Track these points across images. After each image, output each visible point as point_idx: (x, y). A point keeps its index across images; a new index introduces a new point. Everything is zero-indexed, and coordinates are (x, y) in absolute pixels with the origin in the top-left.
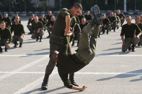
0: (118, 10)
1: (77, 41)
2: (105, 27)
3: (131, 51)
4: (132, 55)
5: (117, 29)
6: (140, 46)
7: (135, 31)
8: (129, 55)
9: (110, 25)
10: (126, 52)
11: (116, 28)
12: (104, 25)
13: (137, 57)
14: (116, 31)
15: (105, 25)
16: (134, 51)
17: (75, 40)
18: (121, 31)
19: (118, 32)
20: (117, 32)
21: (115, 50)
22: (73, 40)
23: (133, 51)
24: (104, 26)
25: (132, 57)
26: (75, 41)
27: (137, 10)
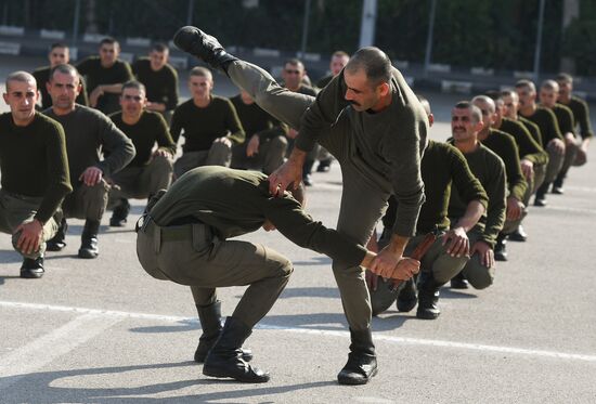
0: (340, 53)
1: (82, 222)
2: (250, 152)
3: (414, 312)
4: (423, 342)
5: (320, 169)
6: (465, 287)
7: (449, 188)
8: (400, 339)
9: (284, 140)
10: (379, 316)
11: (317, 164)
12: (249, 136)
13: (451, 354)
14: (316, 186)
15: (255, 140)
16: (432, 317)
17: (71, 217)
18: (341, 188)
19: (325, 191)
20: (317, 191)
21: (316, 299)
22: (59, 210)
23: (425, 314)
24: (245, 145)
25: (421, 350)
26: (70, 222)
27: (438, 68)
